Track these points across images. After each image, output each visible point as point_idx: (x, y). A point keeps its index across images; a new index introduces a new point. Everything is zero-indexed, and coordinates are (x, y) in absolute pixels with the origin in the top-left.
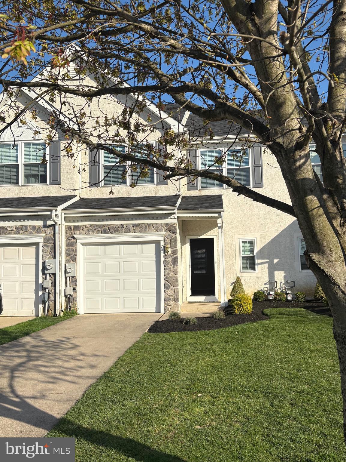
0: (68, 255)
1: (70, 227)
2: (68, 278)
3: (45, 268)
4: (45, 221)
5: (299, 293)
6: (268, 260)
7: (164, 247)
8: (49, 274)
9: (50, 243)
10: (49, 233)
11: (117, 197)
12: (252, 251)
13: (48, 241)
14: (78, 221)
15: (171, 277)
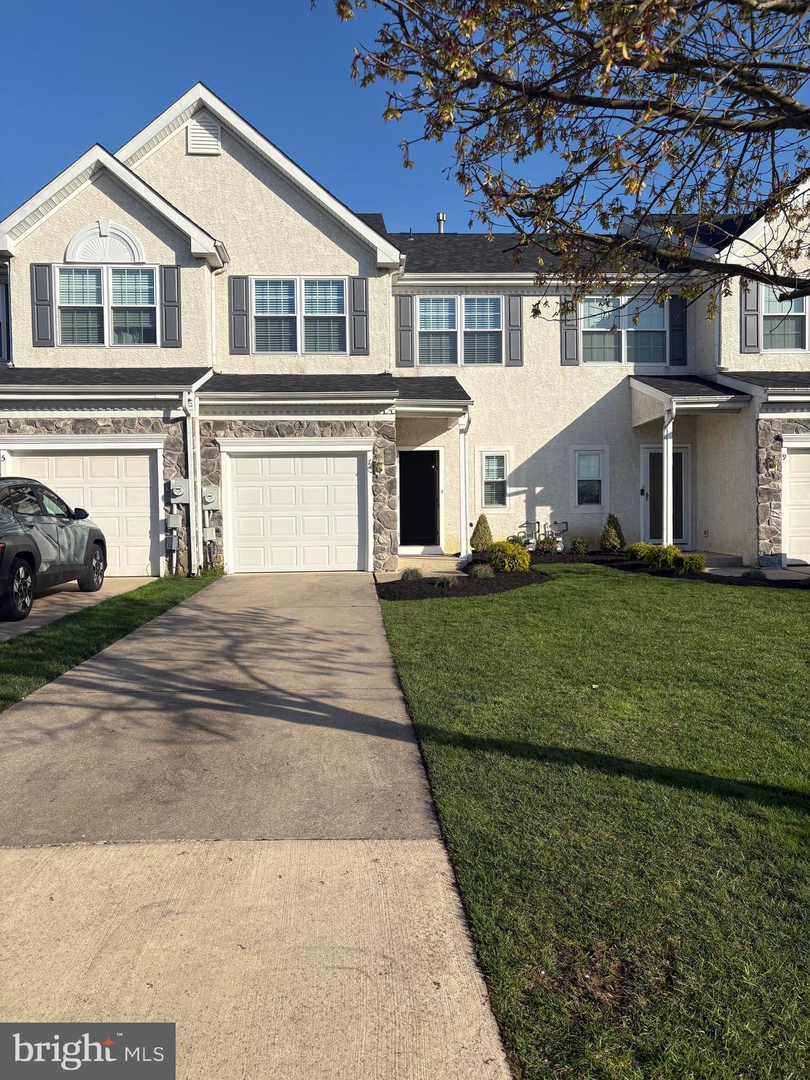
0: (204, 472)
1: (208, 424)
2: (207, 513)
3: (169, 494)
4: (167, 412)
5: (579, 540)
6: (526, 489)
7: (374, 462)
8: (178, 505)
9: (177, 450)
10: (175, 432)
11: (280, 373)
12: (501, 473)
13: (173, 446)
14: (221, 413)
15: (386, 513)
